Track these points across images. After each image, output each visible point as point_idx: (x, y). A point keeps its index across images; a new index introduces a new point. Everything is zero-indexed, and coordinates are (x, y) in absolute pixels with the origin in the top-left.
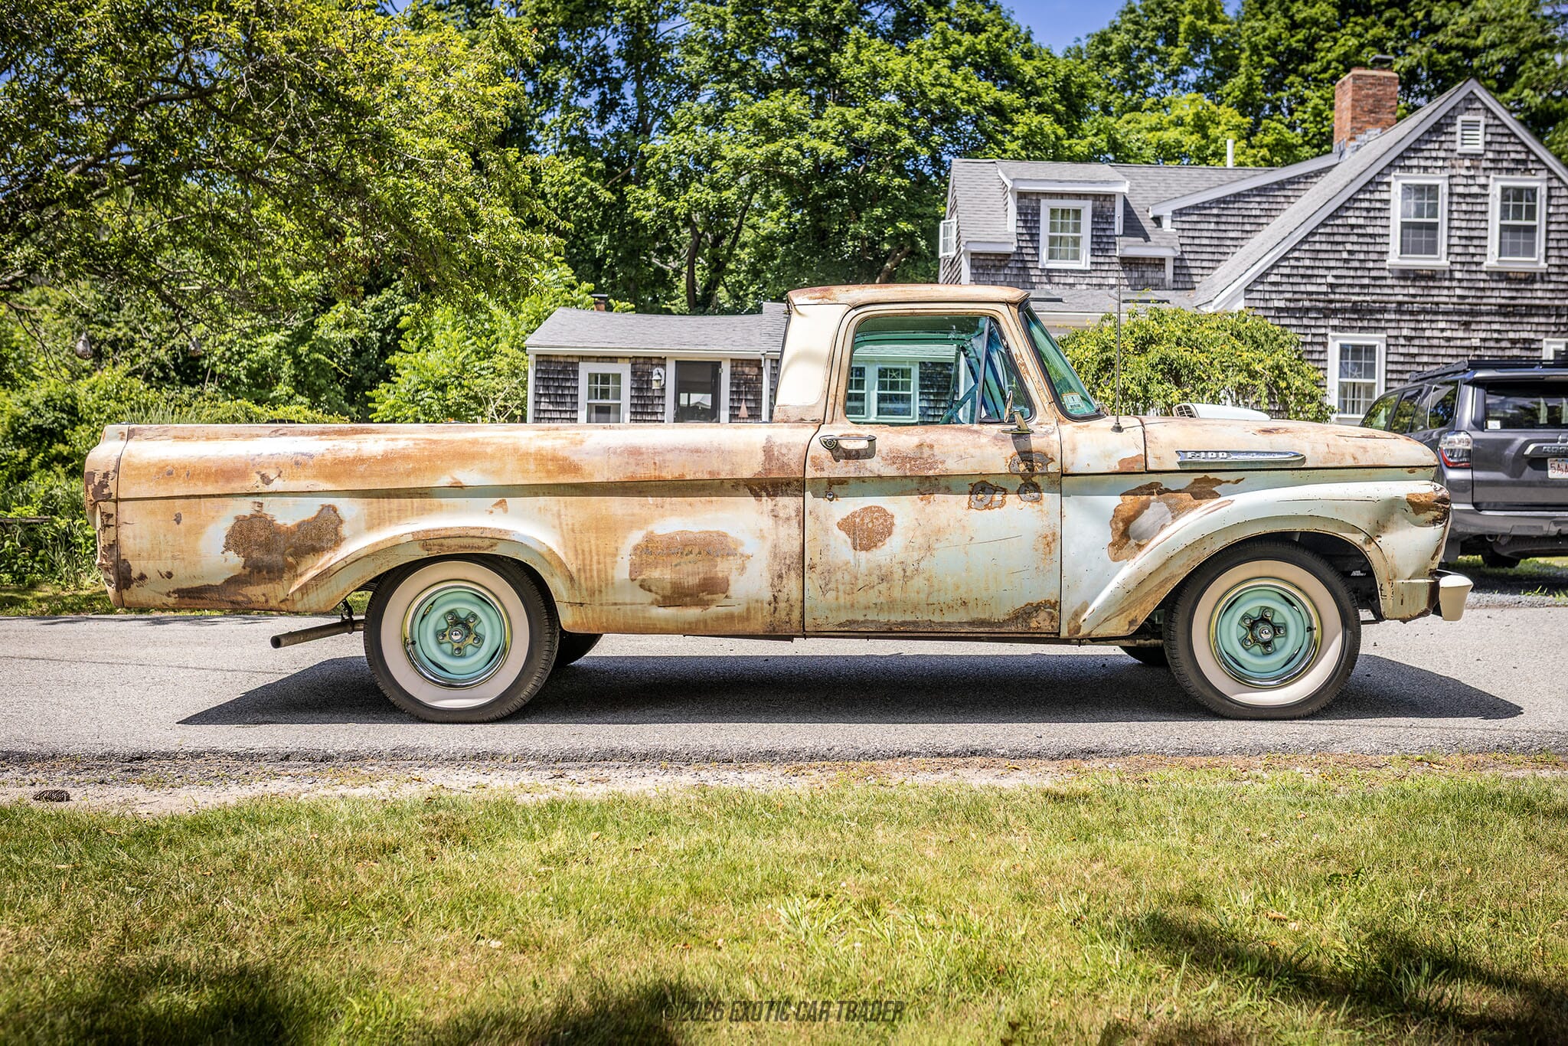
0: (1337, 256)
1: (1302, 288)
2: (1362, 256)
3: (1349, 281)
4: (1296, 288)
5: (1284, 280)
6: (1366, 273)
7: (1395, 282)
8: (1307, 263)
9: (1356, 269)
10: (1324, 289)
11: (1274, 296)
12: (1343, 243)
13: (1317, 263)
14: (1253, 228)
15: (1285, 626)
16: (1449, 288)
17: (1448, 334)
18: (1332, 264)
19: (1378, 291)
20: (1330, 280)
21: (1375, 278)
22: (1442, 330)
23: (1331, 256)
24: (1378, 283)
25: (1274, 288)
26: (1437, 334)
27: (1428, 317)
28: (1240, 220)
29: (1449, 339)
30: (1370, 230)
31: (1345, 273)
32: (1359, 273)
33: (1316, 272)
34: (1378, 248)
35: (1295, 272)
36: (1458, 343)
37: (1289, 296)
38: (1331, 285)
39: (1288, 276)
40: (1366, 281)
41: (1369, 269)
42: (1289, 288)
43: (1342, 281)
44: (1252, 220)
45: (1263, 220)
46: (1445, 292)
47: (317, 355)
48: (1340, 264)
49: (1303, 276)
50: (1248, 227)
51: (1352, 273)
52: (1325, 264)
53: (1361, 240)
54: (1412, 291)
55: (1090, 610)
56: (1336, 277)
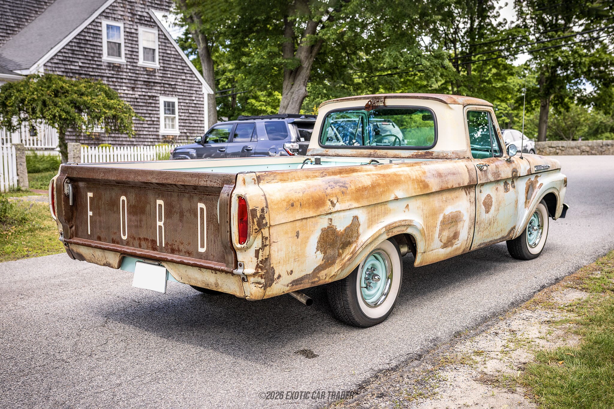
0: (82, 53)
1: (69, 67)
2: (92, 55)
3: (87, 65)
4: (66, 67)
5: (61, 62)
6: (94, 63)
7: (106, 68)
8: (70, 55)
9: (90, 60)
10: (78, 68)
11: (57, 69)
12: (85, 48)
13: (74, 56)
16: (126, 72)
17: (126, 92)
18: (80, 57)
19: (99, 71)
20: (80, 64)
21: (98, 65)
22: (124, 90)
23: (80, 53)
24: (99, 67)
25: (57, 66)
26: (122, 91)
27: (119, 84)
29: (127, 94)
30: (95, 43)
31: (86, 61)
32: (92, 62)
33: (74, 60)
34: (98, 52)
35: (65, 59)
36: (130, 96)
37: (63, 70)
38: (80, 66)
39: (62, 60)
40: (95, 66)
41: (96, 61)
42: (63, 66)
43: (85, 65)
45: (16, 29)
46: (125, 74)
48: (83, 57)
49: (69, 61)
51: (89, 62)
52: (78, 56)
53: (91, 47)
54: (113, 72)
56: (82, 63)
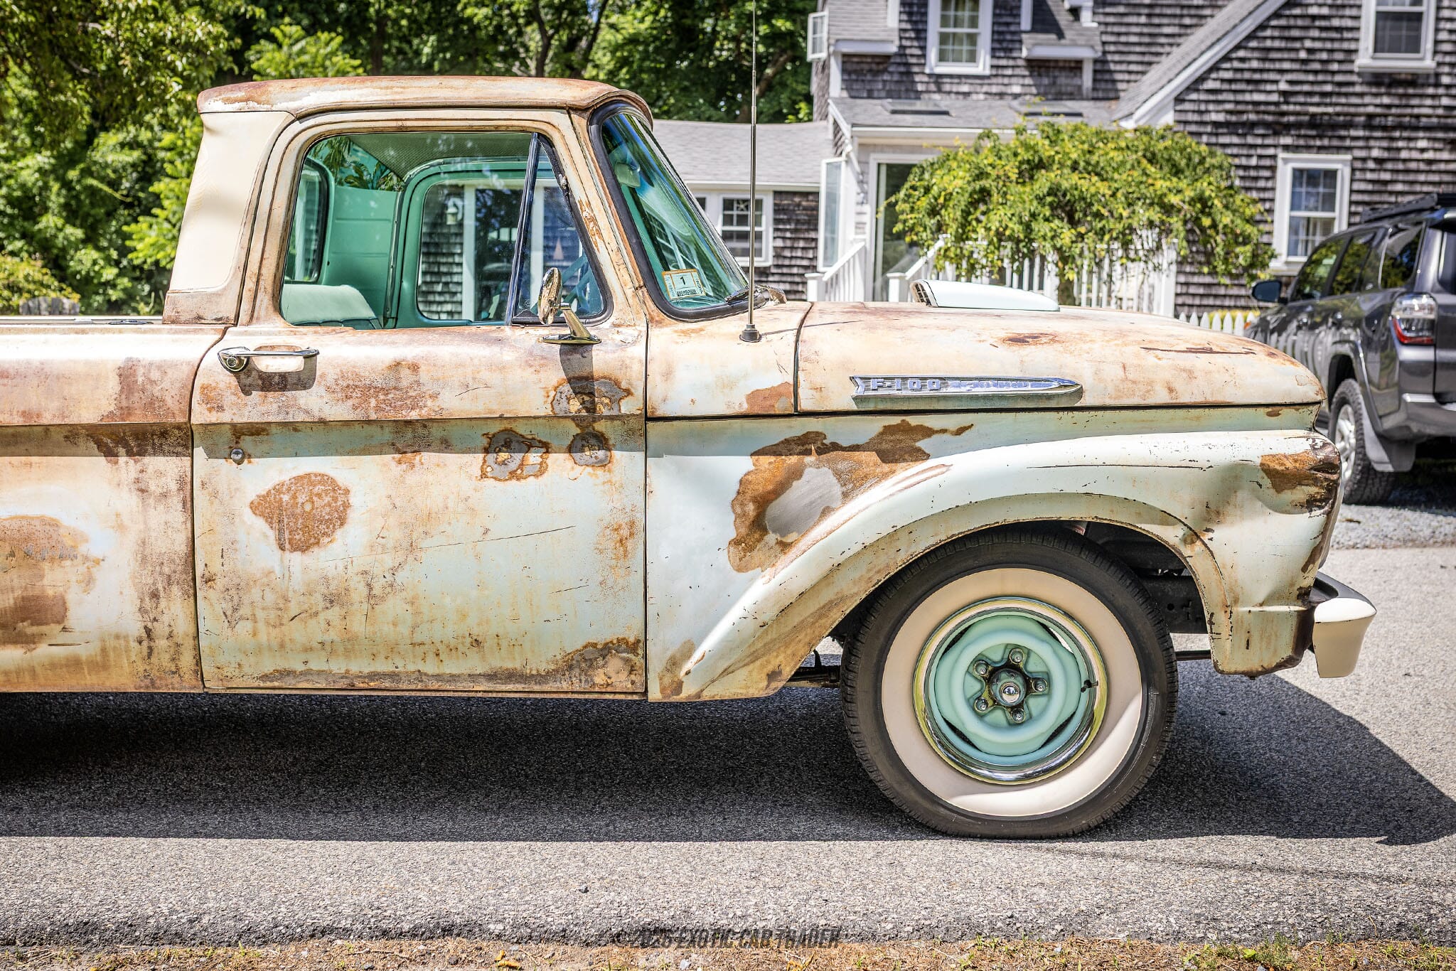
0: (1293, 55)
1: (1248, 97)
2: (1324, 56)
3: (1306, 88)
4: (1240, 97)
5: (1226, 86)
6: (1329, 78)
7: (1364, 89)
8: (1255, 64)
9: (1316, 72)
10: (1275, 98)
11: (1211, 107)
12: (1301, 39)
13: (1268, 65)
14: (1194, 21)
15: (1047, 679)
16: (1433, 97)
17: (1429, 155)
18: (1286, 66)
19: (1343, 100)
20: (1283, 86)
21: (1340, 84)
22: (1423, 150)
23: (1286, 55)
24: (1344, 90)
25: (1212, 97)
26: (1415, 155)
27: (1405, 134)
28: (1178, 11)
29: (1430, 162)
30: (1336, 22)
31: (1302, 77)
32: (1320, 78)
33: (1265, 76)
34: (1346, 45)
35: (1239, 76)
36: (1442, 167)
37: (1229, 107)
38: (1284, 93)
39: (1230, 81)
40: (1328, 88)
41: (1333, 73)
42: (1231, 97)
43: (1297, 88)
44: (1193, 12)
46: (1429, 102)
47: (91, 181)
48: (1296, 66)
49: (1249, 82)
50: (1187, 21)
51: (1311, 78)
52: (1277, 66)
53: (1324, 35)
54: (1386, 100)
55: (697, 655)
56: (1291, 82)
